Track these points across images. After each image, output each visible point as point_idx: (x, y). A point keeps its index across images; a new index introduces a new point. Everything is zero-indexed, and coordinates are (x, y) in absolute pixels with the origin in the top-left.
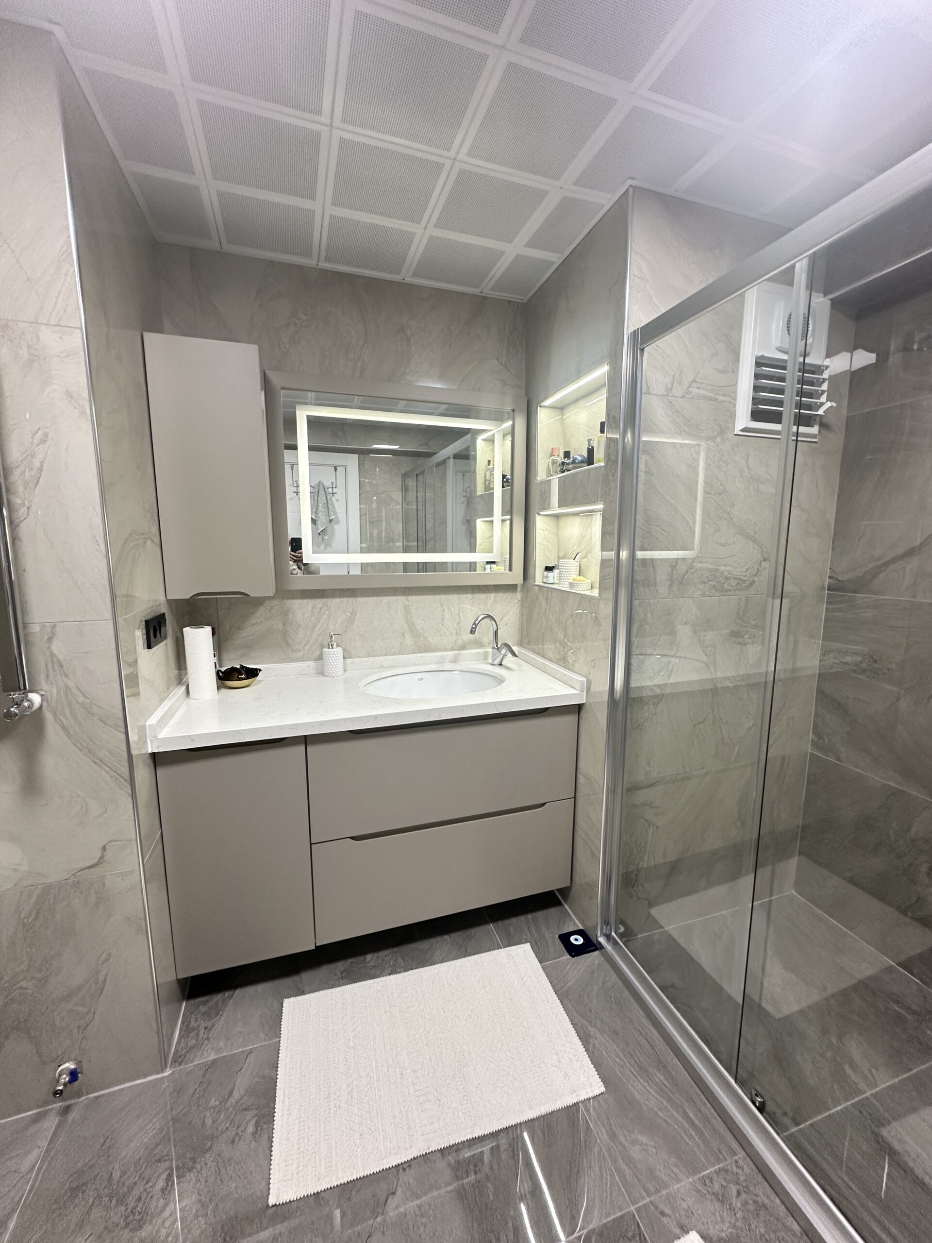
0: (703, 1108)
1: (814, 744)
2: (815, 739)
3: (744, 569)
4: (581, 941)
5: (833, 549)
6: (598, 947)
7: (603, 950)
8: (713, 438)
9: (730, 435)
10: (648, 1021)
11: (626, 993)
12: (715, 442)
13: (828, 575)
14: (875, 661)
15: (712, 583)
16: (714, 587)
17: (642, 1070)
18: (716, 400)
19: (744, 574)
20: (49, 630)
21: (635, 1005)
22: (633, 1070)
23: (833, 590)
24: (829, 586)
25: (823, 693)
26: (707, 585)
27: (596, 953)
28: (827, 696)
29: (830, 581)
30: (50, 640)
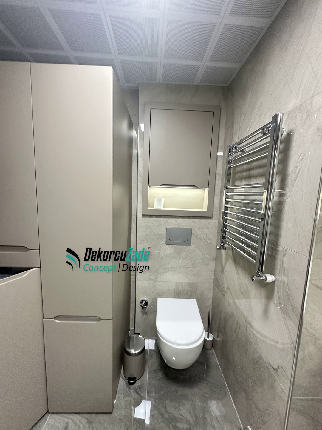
20: (284, 251)
30: (284, 255)
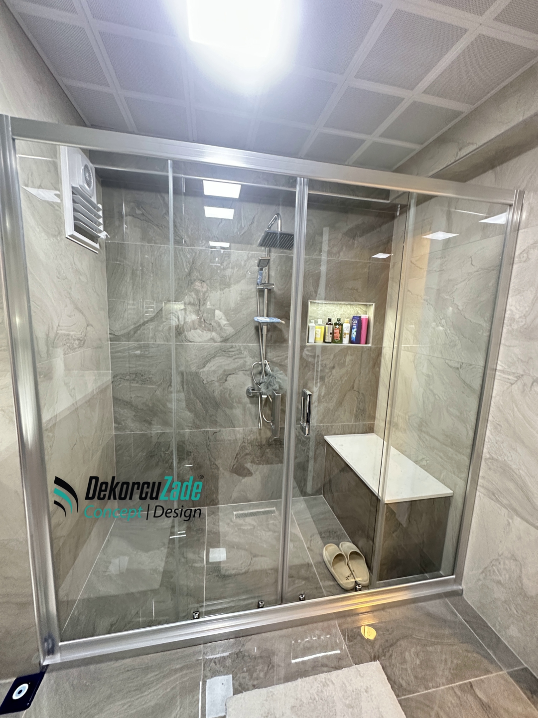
0: (177, 656)
1: (116, 429)
2: (117, 425)
3: (80, 333)
4: (25, 687)
5: (109, 318)
6: (43, 671)
7: (49, 669)
8: (55, 236)
9: (64, 238)
10: (119, 661)
11: (92, 667)
12: (57, 239)
13: (109, 332)
14: (142, 376)
15: (68, 344)
16: (69, 347)
17: (140, 689)
18: (54, 207)
19: (81, 336)
21: (103, 666)
22: (138, 697)
23: (113, 341)
24: (110, 338)
25: (117, 399)
26: (66, 346)
27: (46, 676)
28: (120, 400)
29: (112, 336)
